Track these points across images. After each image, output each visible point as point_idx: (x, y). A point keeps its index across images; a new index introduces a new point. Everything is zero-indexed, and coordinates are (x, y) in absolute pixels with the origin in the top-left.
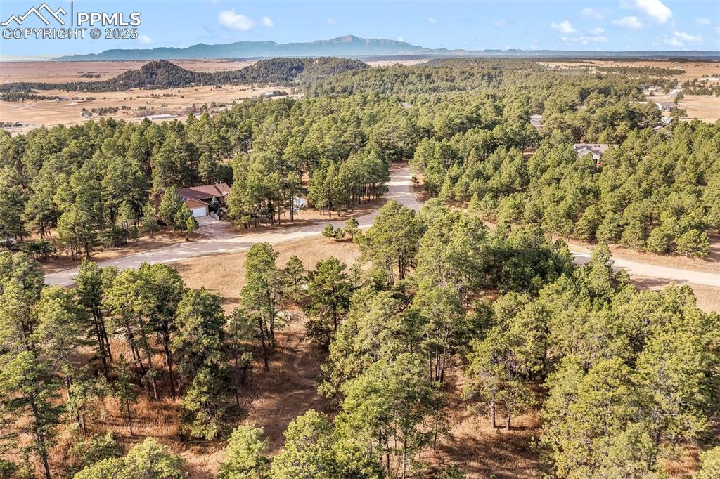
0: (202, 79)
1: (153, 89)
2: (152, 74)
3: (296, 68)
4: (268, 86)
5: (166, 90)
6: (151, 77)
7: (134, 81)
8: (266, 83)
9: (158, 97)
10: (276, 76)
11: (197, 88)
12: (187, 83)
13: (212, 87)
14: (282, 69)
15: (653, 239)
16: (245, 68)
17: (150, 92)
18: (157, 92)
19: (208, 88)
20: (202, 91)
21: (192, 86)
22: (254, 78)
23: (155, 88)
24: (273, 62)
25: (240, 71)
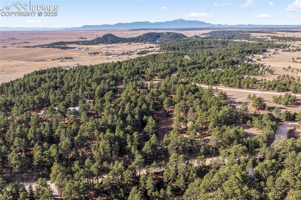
0: (124, 40)
1: (106, 44)
2: (106, 38)
3: (157, 36)
4: (147, 43)
5: (111, 45)
6: (106, 40)
7: (100, 41)
8: (147, 42)
9: (109, 47)
10: (150, 39)
11: (122, 44)
12: (118, 42)
13: (127, 43)
14: (152, 36)
15: (203, 82)
16: (139, 36)
17: (106, 45)
18: (108, 45)
19: (126, 44)
20: (124, 45)
21: (120, 43)
22: (142, 40)
23: (107, 44)
24: (149, 34)
25: (137, 37)
